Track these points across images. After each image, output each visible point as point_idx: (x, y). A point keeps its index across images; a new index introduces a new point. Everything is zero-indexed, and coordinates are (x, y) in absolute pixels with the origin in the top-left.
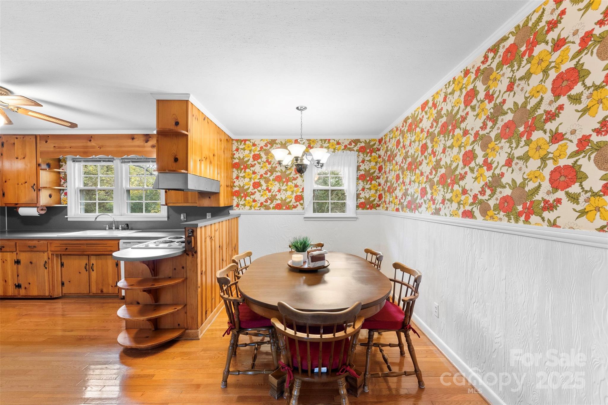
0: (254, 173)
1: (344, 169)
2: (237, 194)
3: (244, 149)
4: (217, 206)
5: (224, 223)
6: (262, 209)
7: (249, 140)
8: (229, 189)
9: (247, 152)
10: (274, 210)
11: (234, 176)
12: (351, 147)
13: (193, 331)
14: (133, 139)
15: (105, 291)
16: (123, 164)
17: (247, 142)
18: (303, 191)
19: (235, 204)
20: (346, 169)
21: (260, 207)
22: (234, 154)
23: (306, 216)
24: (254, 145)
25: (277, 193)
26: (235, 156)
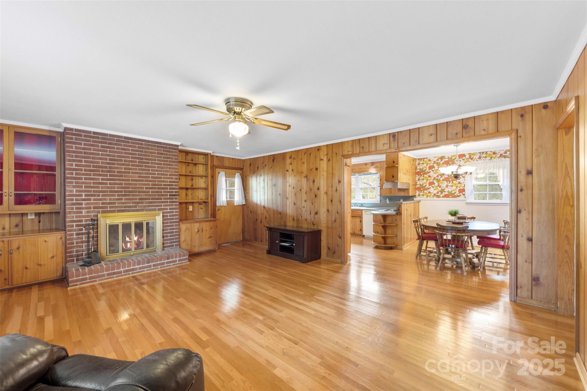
0: (429, 176)
1: (499, 171)
2: (419, 189)
3: (423, 164)
4: (408, 195)
5: (412, 204)
6: (435, 197)
7: (426, 158)
8: (414, 186)
9: (425, 165)
10: (443, 198)
11: (417, 179)
12: (506, 155)
13: (400, 247)
14: (366, 165)
15: (356, 232)
16: (360, 176)
17: (425, 160)
18: (464, 187)
19: (417, 194)
20: (501, 171)
21: (433, 196)
22: (417, 167)
23: (467, 202)
24: (430, 160)
25: (445, 188)
26: (417, 168)
